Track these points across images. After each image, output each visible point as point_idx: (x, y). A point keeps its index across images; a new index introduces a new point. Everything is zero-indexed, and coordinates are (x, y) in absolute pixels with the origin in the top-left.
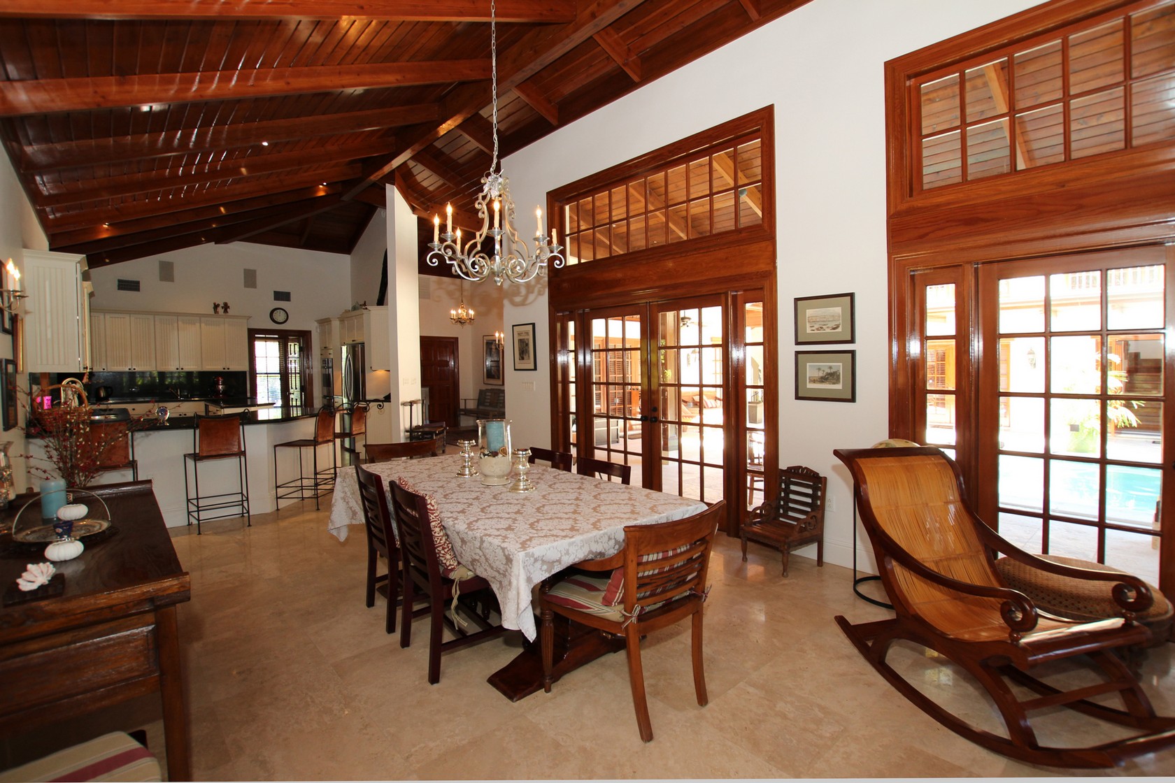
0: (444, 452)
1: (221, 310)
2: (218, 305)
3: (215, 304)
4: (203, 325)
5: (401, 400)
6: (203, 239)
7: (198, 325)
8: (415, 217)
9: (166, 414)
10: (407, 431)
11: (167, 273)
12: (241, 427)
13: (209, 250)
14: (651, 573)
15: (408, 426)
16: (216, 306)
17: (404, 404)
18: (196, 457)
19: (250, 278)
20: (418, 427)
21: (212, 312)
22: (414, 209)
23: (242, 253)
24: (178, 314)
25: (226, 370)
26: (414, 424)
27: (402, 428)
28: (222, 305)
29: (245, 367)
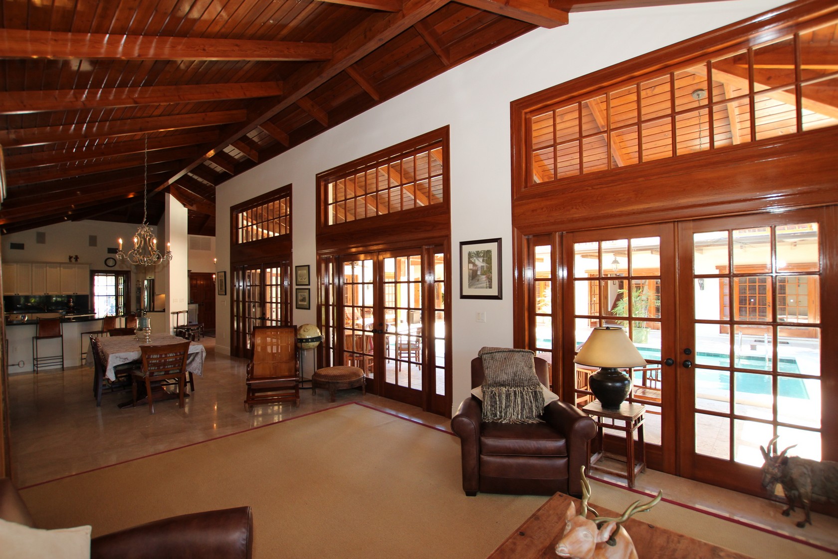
0: (199, 340)
1: (73, 260)
2: (72, 257)
3: (70, 256)
4: (62, 269)
5: (172, 310)
6: (66, 218)
7: (58, 268)
8: (186, 209)
9: (25, 318)
10: (175, 328)
11: (41, 238)
12: (61, 324)
13: (68, 225)
14: (155, 362)
15: (176, 326)
16: (70, 258)
17: (173, 313)
18: (37, 338)
19: (93, 241)
20: (183, 327)
21: (68, 261)
22: (185, 206)
23: (88, 226)
24: (47, 263)
25: (75, 294)
26: (180, 324)
27: (171, 326)
28: (74, 257)
29: (87, 293)
